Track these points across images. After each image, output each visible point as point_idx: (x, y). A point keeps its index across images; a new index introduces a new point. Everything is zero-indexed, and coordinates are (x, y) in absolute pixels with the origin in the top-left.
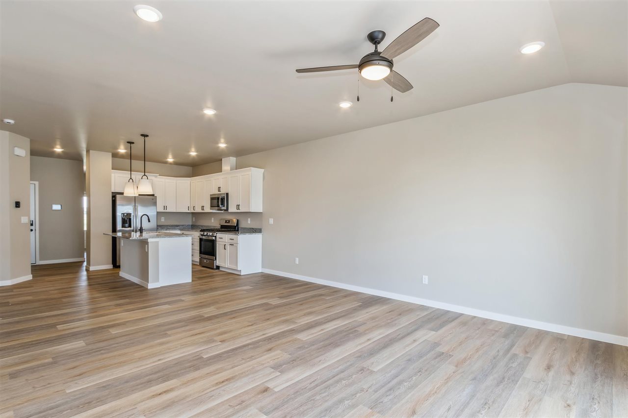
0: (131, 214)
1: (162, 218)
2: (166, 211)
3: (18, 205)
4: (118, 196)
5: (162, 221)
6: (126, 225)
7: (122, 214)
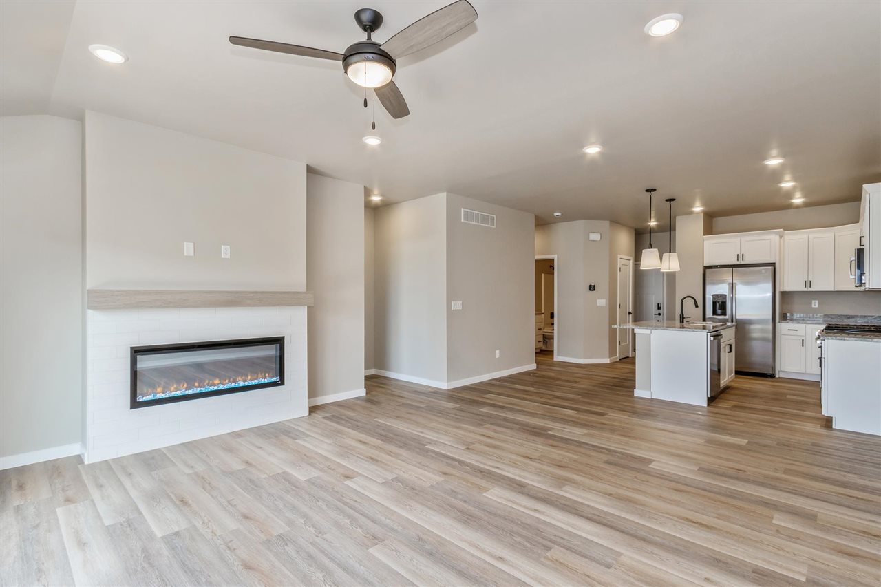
0: (726, 295)
1: (813, 301)
2: (810, 289)
3: (592, 288)
4: (707, 270)
5: (813, 306)
6: (719, 312)
7: (713, 295)
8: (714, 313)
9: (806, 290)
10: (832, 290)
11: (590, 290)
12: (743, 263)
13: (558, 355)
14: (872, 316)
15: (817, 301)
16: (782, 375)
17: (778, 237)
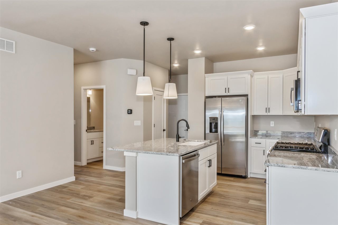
0: (217, 118)
1: (271, 122)
2: (269, 114)
3: (130, 112)
4: (207, 99)
5: (271, 126)
6: (213, 130)
7: (210, 118)
8: (211, 131)
9: (266, 114)
10: (282, 114)
11: (128, 113)
12: (229, 94)
13: (106, 165)
14: (304, 132)
15: (273, 122)
16: (252, 176)
17: (249, 76)
